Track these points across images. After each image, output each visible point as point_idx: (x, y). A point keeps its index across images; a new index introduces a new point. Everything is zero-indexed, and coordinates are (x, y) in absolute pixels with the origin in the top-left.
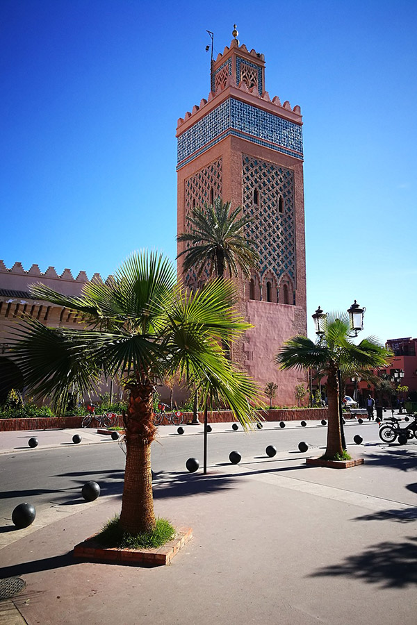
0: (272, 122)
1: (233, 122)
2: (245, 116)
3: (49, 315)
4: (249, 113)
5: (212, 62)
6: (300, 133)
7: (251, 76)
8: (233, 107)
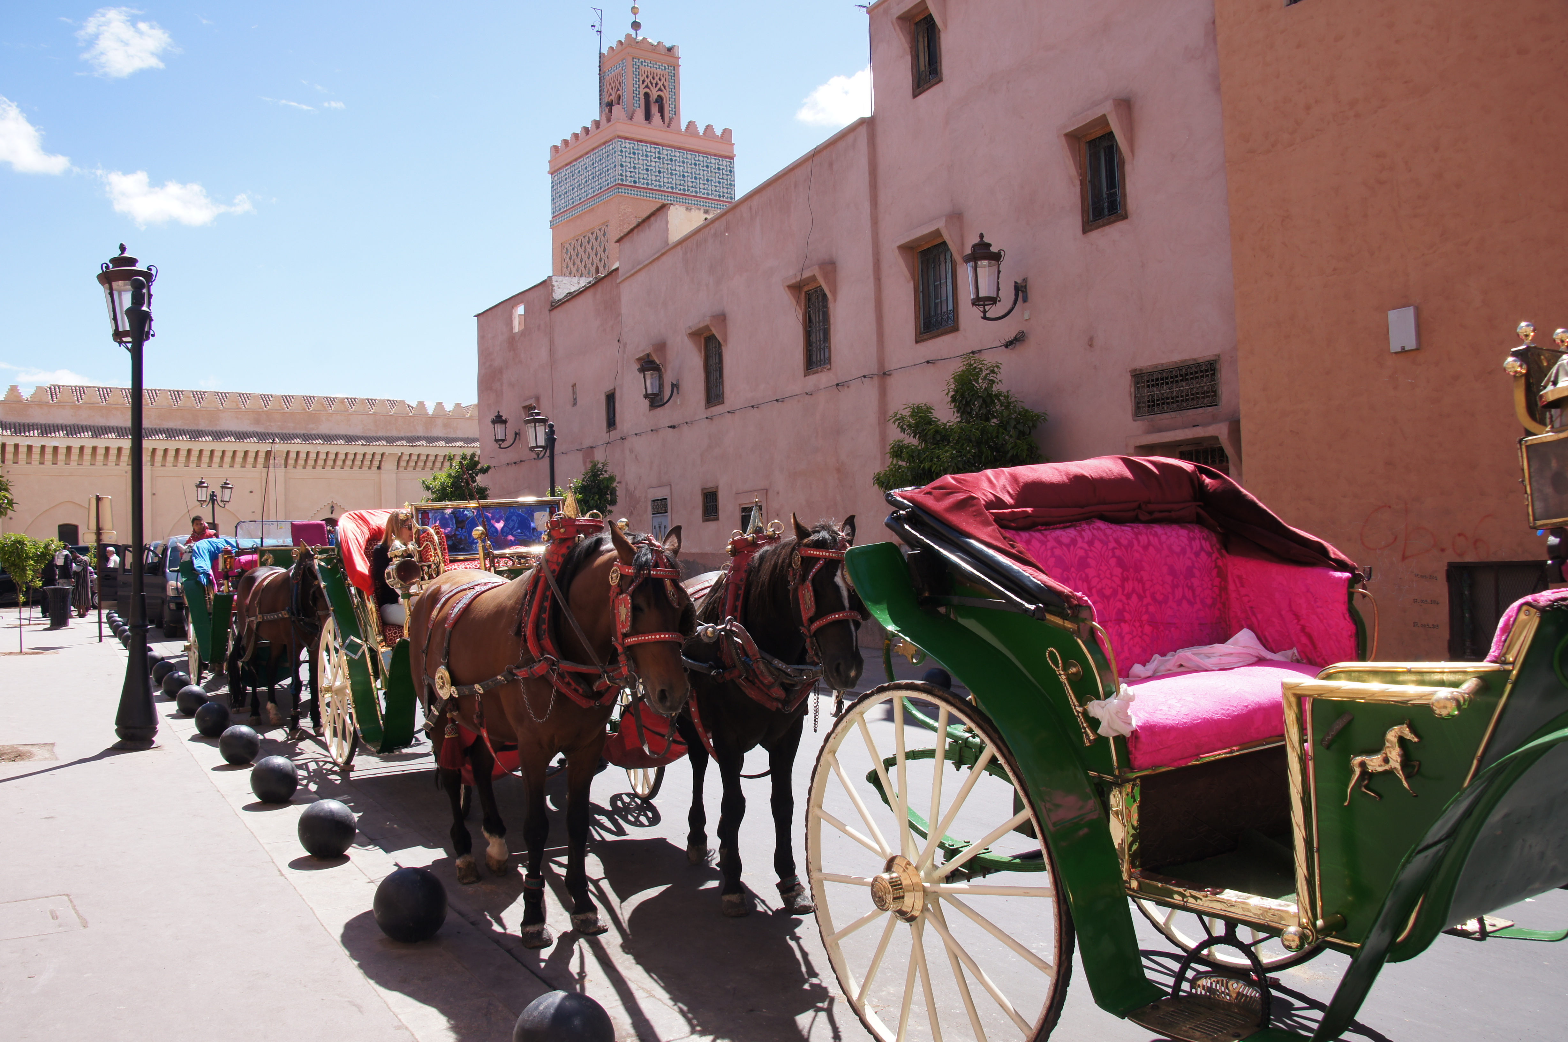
0: (683, 162)
1: (621, 175)
2: (641, 162)
3: (383, 463)
4: (647, 156)
5: (601, 55)
6: (730, 171)
7: (657, 84)
8: (621, 151)
